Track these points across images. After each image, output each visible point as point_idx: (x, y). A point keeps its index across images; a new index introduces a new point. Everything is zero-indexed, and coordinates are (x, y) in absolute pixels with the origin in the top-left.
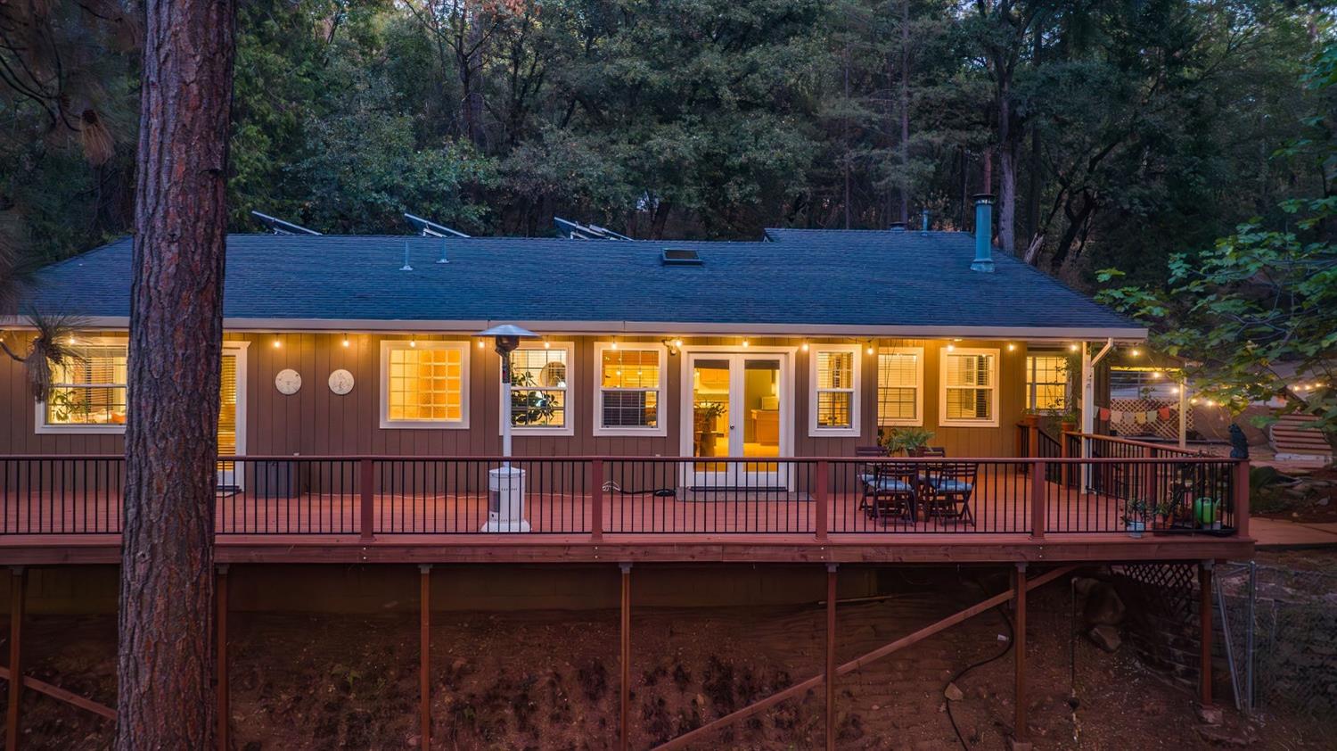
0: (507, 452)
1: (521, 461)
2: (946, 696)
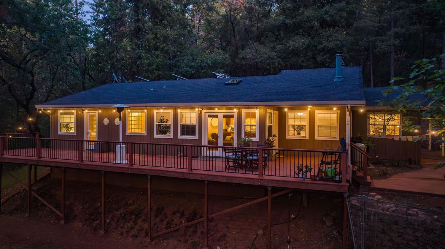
0: (121, 140)
1: (125, 143)
2: (258, 233)
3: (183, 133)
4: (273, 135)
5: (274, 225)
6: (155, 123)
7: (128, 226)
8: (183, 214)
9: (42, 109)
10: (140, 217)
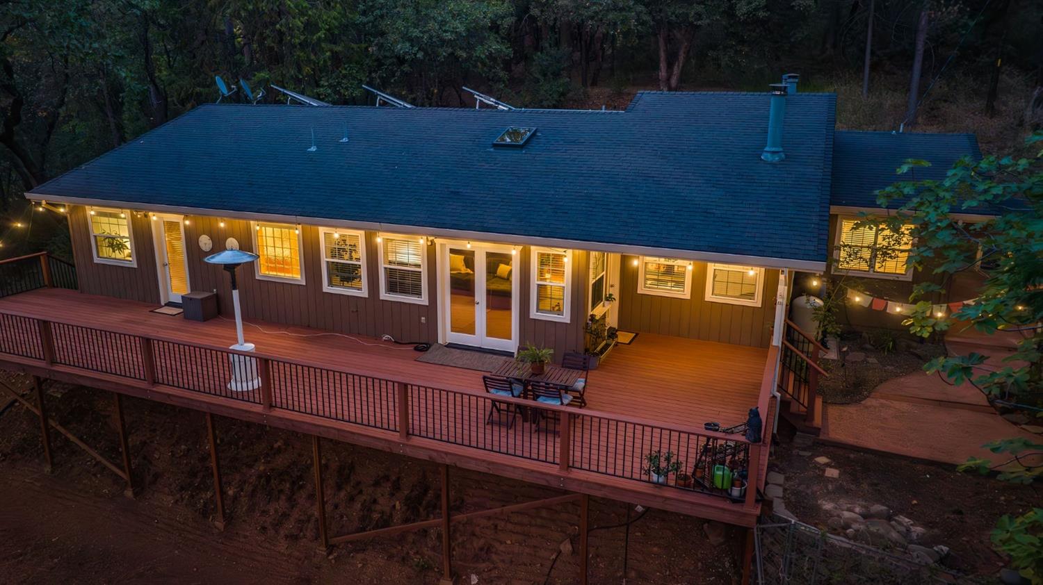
2: (562, 547)
3: (392, 288)
4: (606, 295)
5: (597, 528)
6: (325, 259)
7: (276, 511)
8: (396, 487)
9: (44, 202)
10: (301, 487)
